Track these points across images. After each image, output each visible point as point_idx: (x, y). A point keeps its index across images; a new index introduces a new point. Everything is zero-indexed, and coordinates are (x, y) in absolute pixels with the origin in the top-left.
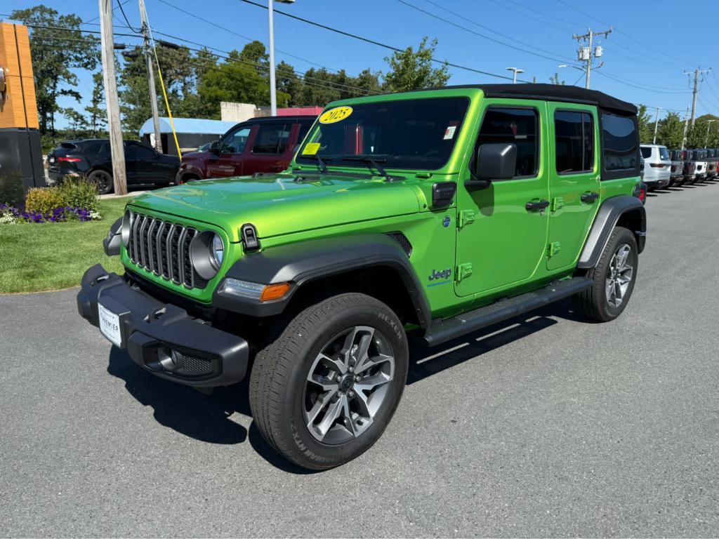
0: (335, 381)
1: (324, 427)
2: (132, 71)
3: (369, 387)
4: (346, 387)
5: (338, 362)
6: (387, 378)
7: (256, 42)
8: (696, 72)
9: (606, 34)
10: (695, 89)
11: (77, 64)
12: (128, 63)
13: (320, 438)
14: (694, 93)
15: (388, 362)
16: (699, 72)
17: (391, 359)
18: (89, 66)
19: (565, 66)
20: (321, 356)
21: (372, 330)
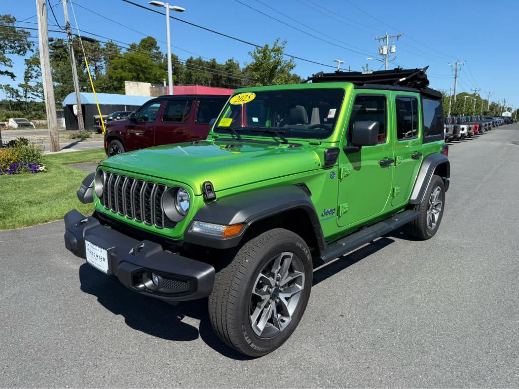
0: (268, 292)
1: (261, 326)
2: (55, 58)
3: (288, 295)
4: (274, 296)
5: (270, 279)
6: (301, 288)
7: (150, 38)
8: (456, 64)
9: (398, 37)
10: (456, 75)
11: (11, 51)
12: (52, 51)
13: (259, 334)
14: (455, 78)
15: (301, 276)
16: (458, 64)
17: (303, 275)
18: (22, 53)
19: (371, 58)
20: (261, 275)
21: (291, 254)
